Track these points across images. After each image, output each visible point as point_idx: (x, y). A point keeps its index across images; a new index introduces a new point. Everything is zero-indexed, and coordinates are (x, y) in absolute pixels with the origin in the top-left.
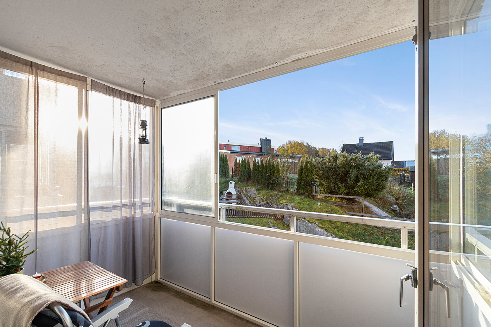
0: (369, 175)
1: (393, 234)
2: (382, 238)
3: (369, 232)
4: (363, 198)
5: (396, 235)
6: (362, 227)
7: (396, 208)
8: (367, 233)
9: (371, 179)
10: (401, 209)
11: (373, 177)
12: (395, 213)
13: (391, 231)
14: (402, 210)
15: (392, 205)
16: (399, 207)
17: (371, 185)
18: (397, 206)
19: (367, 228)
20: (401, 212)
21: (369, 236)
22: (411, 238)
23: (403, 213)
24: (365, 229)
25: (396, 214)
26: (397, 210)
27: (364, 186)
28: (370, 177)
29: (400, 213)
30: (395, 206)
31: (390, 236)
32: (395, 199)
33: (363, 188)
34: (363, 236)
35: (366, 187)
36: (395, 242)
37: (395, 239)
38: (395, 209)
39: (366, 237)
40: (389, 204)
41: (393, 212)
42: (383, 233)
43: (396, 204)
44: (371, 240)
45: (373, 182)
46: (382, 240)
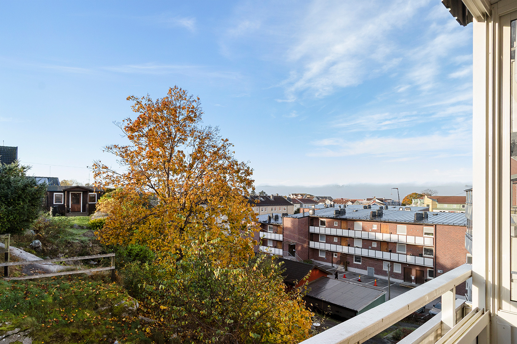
0: (16, 196)
1: (59, 284)
2: (46, 294)
3: (23, 292)
4: (7, 237)
5: (64, 284)
6: (8, 287)
7: (39, 243)
8: (21, 294)
9: (20, 204)
10: (44, 244)
11: (23, 201)
12: (36, 251)
13: (54, 279)
14: (46, 244)
15: (31, 241)
16: (42, 242)
17: (20, 214)
18: (39, 241)
19: (18, 286)
20: (45, 248)
21: (25, 298)
22: (83, 282)
23: (47, 249)
24: (14, 288)
25: (38, 252)
26: (39, 247)
27: (8, 216)
28: (19, 200)
29: (43, 249)
30: (37, 241)
31: (56, 288)
32: (34, 231)
33: (6, 219)
34: (15, 301)
35: (11, 217)
36: (66, 295)
37: (64, 290)
38: (37, 246)
39: (21, 301)
40: (27, 239)
41: (33, 251)
42: (43, 286)
43: (38, 238)
44: (30, 303)
45: (23, 208)
46: (47, 298)
